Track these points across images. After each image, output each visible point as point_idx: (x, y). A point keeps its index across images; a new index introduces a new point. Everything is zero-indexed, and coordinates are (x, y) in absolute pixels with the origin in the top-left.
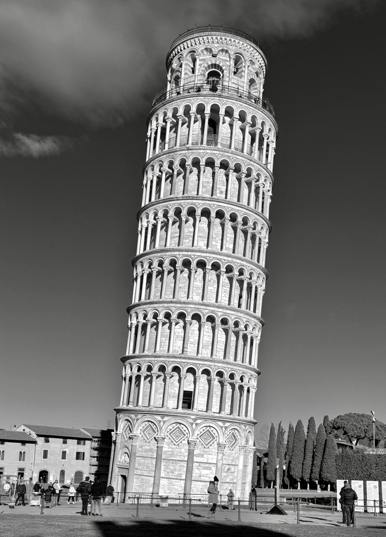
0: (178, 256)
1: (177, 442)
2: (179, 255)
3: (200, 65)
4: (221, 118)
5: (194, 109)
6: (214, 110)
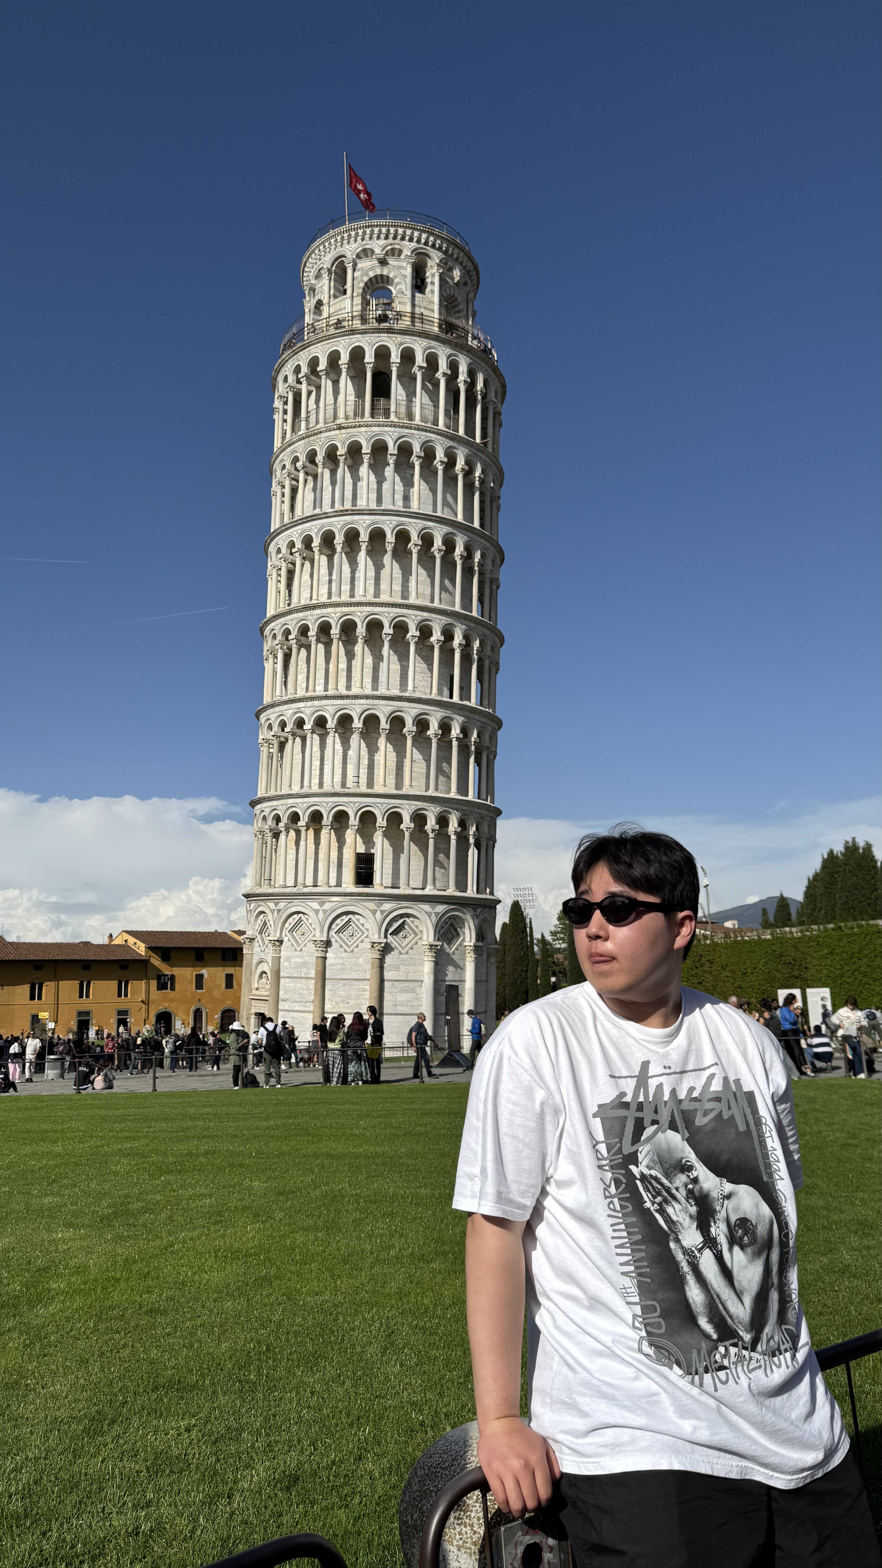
0: (333, 615)
1: (349, 946)
2: (335, 613)
3: (354, 280)
4: (394, 369)
5: (344, 358)
6: (382, 354)
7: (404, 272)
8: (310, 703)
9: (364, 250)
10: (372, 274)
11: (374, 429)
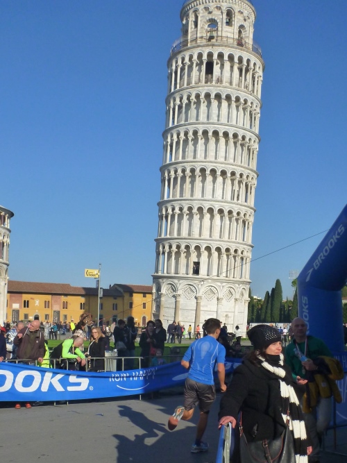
1: (189, 298)
2: (187, 165)
3: (201, 21)
4: (215, 62)
5: (195, 57)
6: (210, 55)
7: (221, 17)
8: (176, 202)
9: (205, 8)
10: (208, 18)
11: (206, 88)
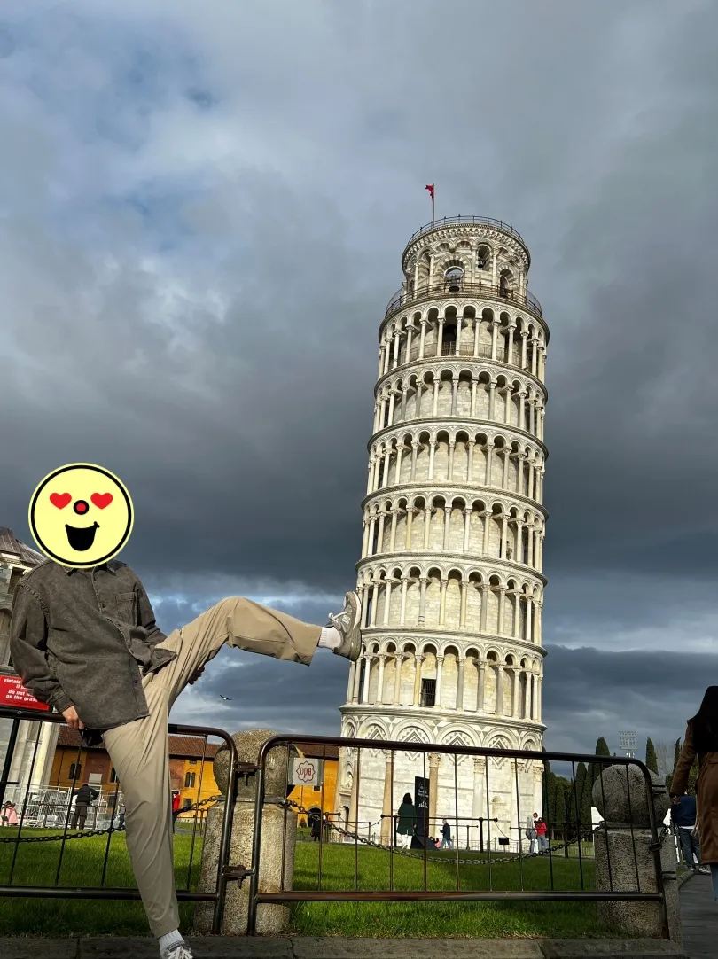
1: (413, 756)
3: (435, 264)
4: (459, 321)
5: (425, 316)
6: (451, 312)
7: (470, 257)
8: (389, 560)
9: (442, 245)
10: (447, 260)
11: (443, 363)
